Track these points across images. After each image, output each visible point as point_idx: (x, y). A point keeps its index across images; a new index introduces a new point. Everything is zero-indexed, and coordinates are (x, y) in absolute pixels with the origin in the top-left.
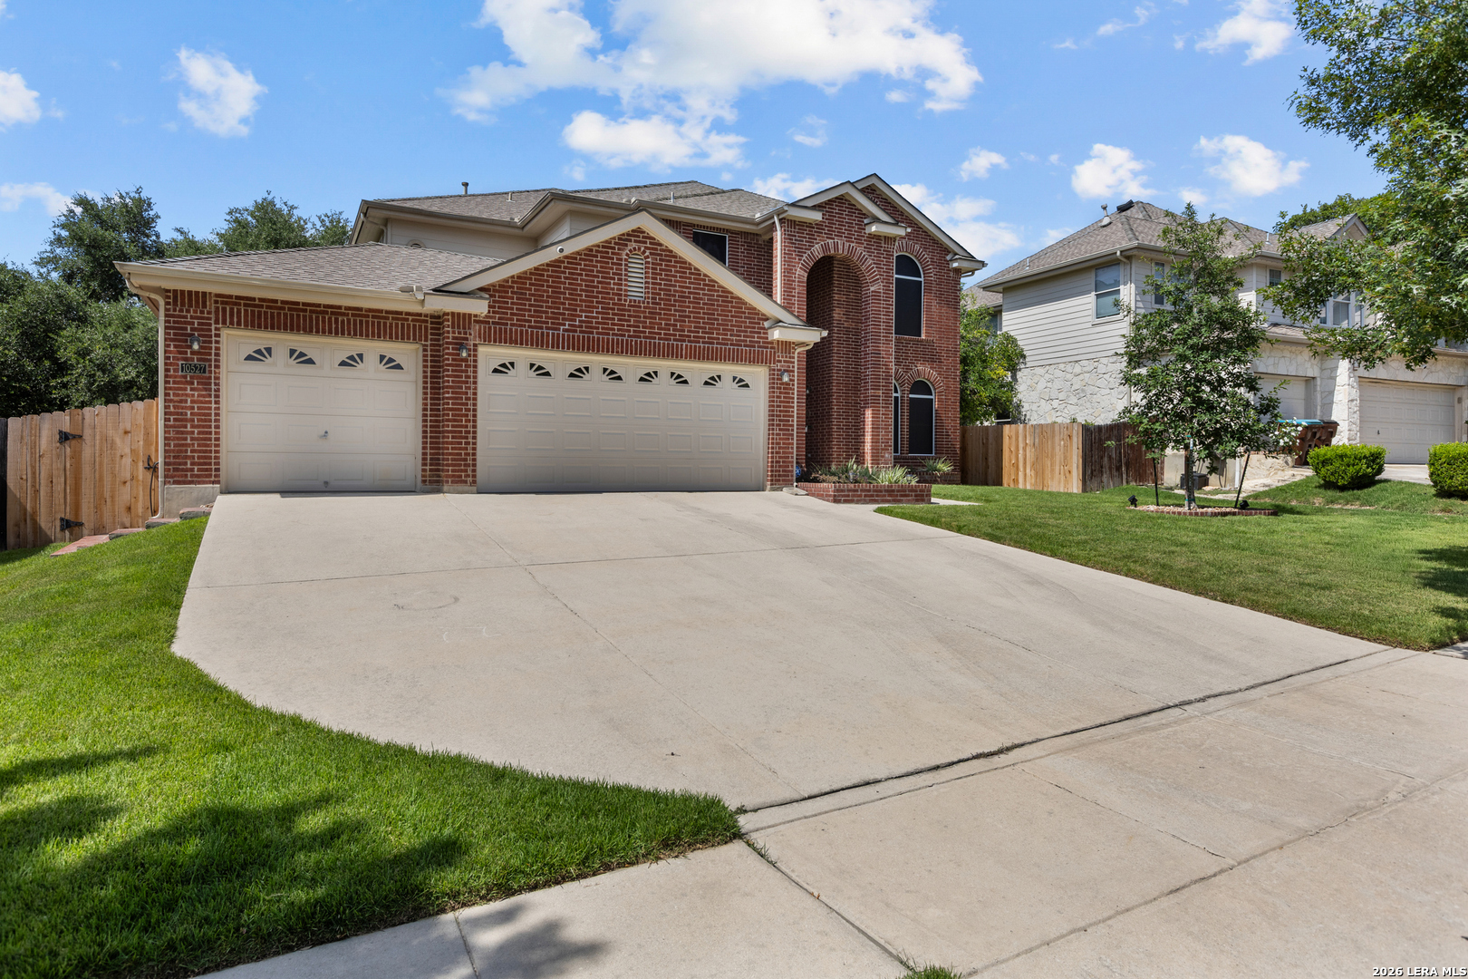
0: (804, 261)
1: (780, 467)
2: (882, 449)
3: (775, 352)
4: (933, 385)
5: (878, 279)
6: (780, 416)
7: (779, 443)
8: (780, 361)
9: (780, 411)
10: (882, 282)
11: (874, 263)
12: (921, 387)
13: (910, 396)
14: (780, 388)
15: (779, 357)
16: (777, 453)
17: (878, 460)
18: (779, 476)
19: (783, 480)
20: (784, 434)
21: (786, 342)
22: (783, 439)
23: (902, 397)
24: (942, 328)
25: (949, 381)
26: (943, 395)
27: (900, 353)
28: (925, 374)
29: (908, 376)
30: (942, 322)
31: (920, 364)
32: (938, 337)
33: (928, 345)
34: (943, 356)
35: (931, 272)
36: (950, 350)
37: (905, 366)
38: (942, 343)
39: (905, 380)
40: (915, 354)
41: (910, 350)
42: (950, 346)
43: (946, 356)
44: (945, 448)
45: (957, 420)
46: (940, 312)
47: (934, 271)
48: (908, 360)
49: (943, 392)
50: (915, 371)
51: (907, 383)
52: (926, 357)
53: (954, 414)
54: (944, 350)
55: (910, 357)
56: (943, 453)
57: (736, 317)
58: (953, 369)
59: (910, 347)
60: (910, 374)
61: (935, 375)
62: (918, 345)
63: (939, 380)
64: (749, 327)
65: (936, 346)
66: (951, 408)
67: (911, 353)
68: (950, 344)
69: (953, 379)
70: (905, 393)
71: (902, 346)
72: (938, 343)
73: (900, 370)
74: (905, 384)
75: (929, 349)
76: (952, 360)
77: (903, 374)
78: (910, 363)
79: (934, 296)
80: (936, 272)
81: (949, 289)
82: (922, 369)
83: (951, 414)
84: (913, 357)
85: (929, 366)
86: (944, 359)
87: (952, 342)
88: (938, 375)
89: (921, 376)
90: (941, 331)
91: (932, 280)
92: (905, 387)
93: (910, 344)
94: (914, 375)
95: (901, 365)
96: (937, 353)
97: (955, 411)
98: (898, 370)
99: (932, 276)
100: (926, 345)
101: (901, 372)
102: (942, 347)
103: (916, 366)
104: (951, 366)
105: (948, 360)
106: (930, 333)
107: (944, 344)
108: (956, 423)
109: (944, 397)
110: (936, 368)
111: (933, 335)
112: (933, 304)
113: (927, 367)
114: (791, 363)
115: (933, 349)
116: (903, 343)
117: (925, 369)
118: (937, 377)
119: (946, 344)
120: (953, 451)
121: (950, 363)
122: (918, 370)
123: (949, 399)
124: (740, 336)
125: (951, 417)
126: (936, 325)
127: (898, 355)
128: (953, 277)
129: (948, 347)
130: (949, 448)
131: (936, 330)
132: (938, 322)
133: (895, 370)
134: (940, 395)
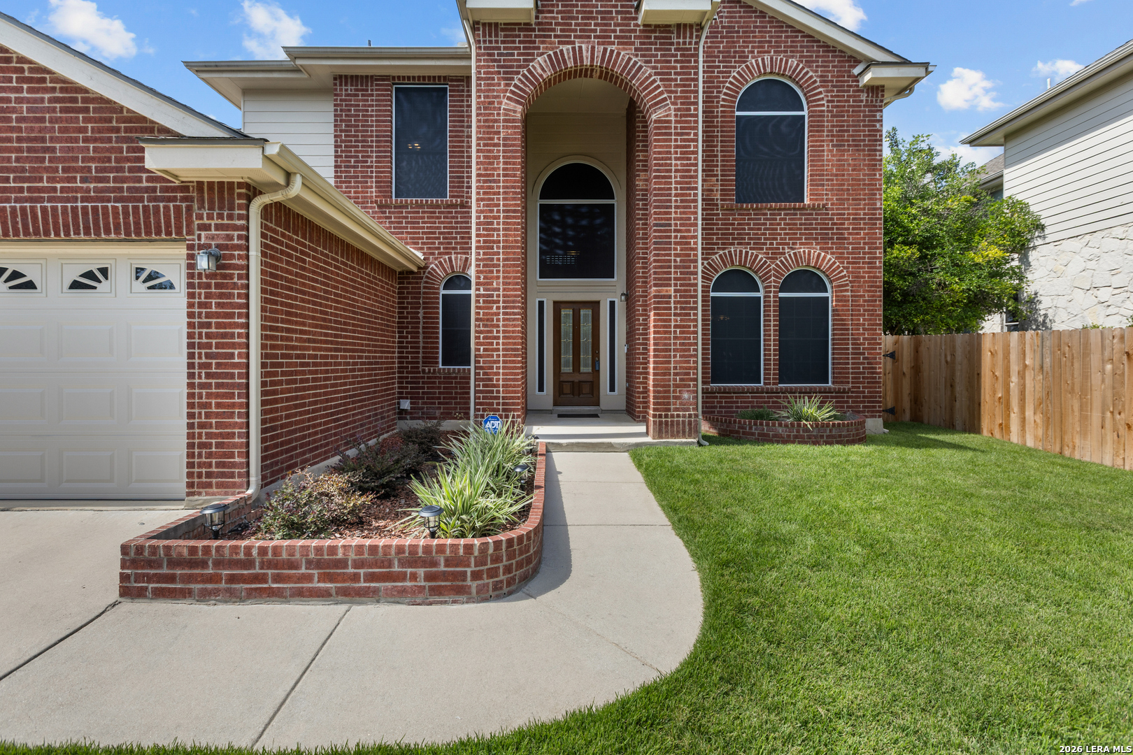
0: (515, 86)
1: (210, 455)
2: (676, 386)
3: (189, 209)
4: (827, 276)
5: (665, 99)
6: (209, 346)
7: (208, 405)
8: (206, 227)
9: (208, 336)
10: (673, 104)
11: (656, 74)
12: (807, 278)
13: (781, 295)
14: (208, 286)
15: (200, 217)
16: (202, 426)
17: (669, 404)
18: (209, 475)
19: (219, 485)
20: (218, 386)
21: (221, 184)
22: (217, 396)
23: (765, 297)
24: (844, 185)
25: (859, 268)
26: (847, 291)
27: (760, 229)
28: (809, 259)
29: (777, 265)
30: (843, 175)
31: (801, 244)
32: (837, 199)
33: (816, 214)
34: (846, 229)
35: (822, 99)
36: (861, 219)
37: (770, 249)
38: (844, 209)
39: (770, 271)
40: (790, 229)
41: (779, 224)
42: (862, 212)
43: (853, 229)
44: (852, 373)
45: (876, 329)
46: (839, 160)
47: (827, 96)
48: (776, 239)
49: (847, 285)
50: (790, 255)
51: (775, 276)
52: (812, 234)
53: (870, 320)
54: (849, 219)
55: (780, 234)
56: (848, 383)
57: (95, 140)
58: (869, 248)
59: (781, 219)
60: (781, 261)
61: (830, 259)
62: (796, 214)
63: (838, 267)
64: (128, 160)
65: (833, 214)
66: (865, 311)
67: (781, 229)
68: (860, 209)
69: (869, 263)
70: (770, 292)
71: (764, 219)
72: (837, 209)
73: (760, 256)
74: (770, 277)
75: (817, 219)
76: (865, 234)
77: (766, 262)
78: (780, 244)
79: (828, 136)
80: (832, 96)
81: (858, 121)
82: (804, 252)
83: (864, 320)
84: (785, 234)
85: (818, 247)
86: (849, 234)
87: (865, 204)
88: (836, 258)
89: (802, 263)
90: (842, 190)
91: (823, 111)
92: (770, 282)
93: (780, 214)
94: (788, 262)
95: (762, 249)
96: (835, 224)
97: (872, 315)
98: (757, 256)
99: (823, 105)
100: (812, 214)
101: (761, 259)
102: (844, 214)
103: (792, 249)
104: (865, 243)
105: (857, 234)
106: (820, 195)
107: (848, 209)
108: (874, 334)
109: (849, 293)
110: (832, 248)
111: (825, 197)
112: (825, 148)
113: (814, 248)
114: (236, 228)
115: (826, 219)
116: (766, 214)
117: (809, 252)
118: (834, 263)
119: (853, 209)
120: (868, 378)
121: (861, 238)
122: (795, 254)
123: (861, 296)
124: (106, 180)
125: (864, 325)
126: (832, 180)
127: (757, 234)
128: (867, 101)
129: (856, 214)
130: (860, 373)
131: (832, 190)
132: (837, 175)
133: (751, 256)
134: (842, 291)
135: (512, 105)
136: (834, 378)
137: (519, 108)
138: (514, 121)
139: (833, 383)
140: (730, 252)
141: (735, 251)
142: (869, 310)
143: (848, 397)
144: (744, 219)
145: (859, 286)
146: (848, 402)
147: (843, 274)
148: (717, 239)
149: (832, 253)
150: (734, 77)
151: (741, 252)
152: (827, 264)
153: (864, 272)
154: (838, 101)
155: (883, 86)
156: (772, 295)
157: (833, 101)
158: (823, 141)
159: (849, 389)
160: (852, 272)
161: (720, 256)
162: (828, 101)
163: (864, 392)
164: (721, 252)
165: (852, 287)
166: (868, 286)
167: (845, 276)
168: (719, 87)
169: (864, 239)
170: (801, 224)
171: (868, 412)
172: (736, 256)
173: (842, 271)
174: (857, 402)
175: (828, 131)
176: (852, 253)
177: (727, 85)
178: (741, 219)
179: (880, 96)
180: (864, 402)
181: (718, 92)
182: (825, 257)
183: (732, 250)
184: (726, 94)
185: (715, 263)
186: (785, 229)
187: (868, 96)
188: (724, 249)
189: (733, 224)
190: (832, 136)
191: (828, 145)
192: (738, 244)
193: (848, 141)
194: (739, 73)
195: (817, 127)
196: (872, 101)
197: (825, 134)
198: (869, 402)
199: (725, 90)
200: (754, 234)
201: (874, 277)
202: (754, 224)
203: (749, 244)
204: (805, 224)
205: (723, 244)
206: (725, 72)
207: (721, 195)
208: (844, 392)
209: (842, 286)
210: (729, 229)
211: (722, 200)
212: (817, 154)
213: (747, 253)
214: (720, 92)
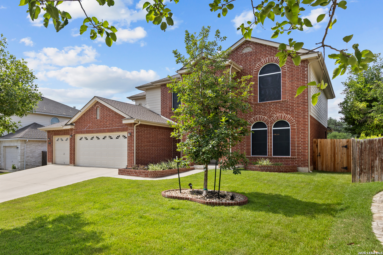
4: (289, 122)
9: (130, 145)
12: (283, 123)
13: (274, 128)
14: (130, 138)
15: (129, 128)
21: (131, 124)
24: (293, 93)
25: (299, 119)
26: (295, 126)
27: (266, 109)
28: (282, 117)
29: (271, 120)
30: (293, 90)
31: (279, 113)
32: (291, 98)
33: (284, 103)
34: (294, 107)
35: (286, 67)
36: (300, 103)
37: (269, 115)
38: (294, 101)
39: (269, 122)
40: (275, 109)
41: (272, 107)
42: (300, 101)
43: (297, 107)
44: (297, 153)
45: (306, 138)
46: (292, 86)
47: (287, 66)
48: (271, 112)
49: (295, 125)
50: (275, 117)
51: (270, 123)
52: (283, 109)
53: (303, 135)
54: (295, 104)
55: (272, 110)
56: (295, 156)
58: (303, 112)
59: (272, 106)
60: (272, 119)
61: (289, 117)
62: (277, 104)
63: (292, 119)
65: (290, 103)
66: (301, 132)
67: (272, 109)
68: (300, 100)
69: (303, 117)
71: (267, 106)
72: (291, 101)
73: (265, 117)
74: (269, 123)
75: (284, 105)
76: (301, 108)
77: (267, 119)
78: (272, 113)
79: (288, 78)
80: (289, 66)
81: (298, 72)
82: (280, 115)
83: (301, 135)
84: (274, 110)
85: (285, 113)
86: (296, 108)
87: (301, 98)
88: (291, 116)
89: (279, 119)
90: (293, 95)
91: (286, 71)
92: (269, 125)
93: (272, 104)
94: (274, 119)
95: (266, 115)
96: (291, 106)
97: (304, 134)
98: (264, 117)
99: (286, 69)
100: (283, 103)
101: (266, 118)
102: (294, 102)
103: (276, 114)
104: (301, 111)
105: (298, 108)
106: (285, 97)
107: (295, 100)
108: (305, 140)
109: (296, 127)
110: (290, 113)
111: (287, 98)
112: (287, 82)
113: (283, 114)
114: (133, 130)
115: (287, 104)
116: (267, 105)
117: (282, 115)
118: (290, 118)
119: (297, 100)
120: (303, 154)
121: (300, 109)
122: (277, 116)
123: (300, 128)
125: (301, 137)
126: (289, 92)
127: (265, 111)
128: (301, 65)
129: (298, 102)
130: (300, 153)
131: (289, 95)
132: (291, 90)
133: (263, 118)
134: (293, 127)
136: (291, 154)
139: (291, 156)
140: (256, 117)
141: (258, 117)
142: (303, 132)
143: (295, 160)
144: (261, 107)
145: (299, 125)
146: (295, 162)
147: (293, 121)
148: (252, 113)
149: (289, 115)
150: (257, 66)
151: (259, 117)
152: (288, 118)
153: (301, 120)
154: (291, 67)
155: (307, 60)
156: (269, 129)
157: (289, 67)
158: (286, 80)
159: (295, 158)
160: (297, 120)
161: (253, 118)
162: (288, 68)
163: (301, 159)
164: (254, 117)
165: (297, 125)
166: (303, 125)
167: (294, 122)
168: (253, 70)
169: (301, 109)
170: (279, 107)
171: (303, 165)
172: (258, 118)
173: (293, 120)
174: (299, 162)
175: (288, 77)
176: (297, 114)
177: (255, 68)
178: (260, 107)
179: (306, 63)
180: (301, 162)
181: (252, 71)
182: (287, 116)
183: (257, 116)
184: (255, 71)
185: (252, 120)
186: (274, 109)
187: (301, 64)
188: (254, 116)
189: (257, 109)
190: (289, 78)
191: (288, 81)
192: (259, 114)
193: (295, 79)
194: (259, 64)
195: (284, 76)
196: (303, 65)
197: (287, 78)
198: (303, 162)
199: (254, 70)
200: (264, 111)
201: (305, 121)
202: (264, 108)
203: (262, 114)
204: (280, 107)
205: (254, 115)
206: (255, 65)
207: (253, 101)
208: (293, 158)
209: (293, 125)
210: (256, 110)
211: (254, 102)
212: (284, 84)
213: (261, 117)
214: (253, 71)
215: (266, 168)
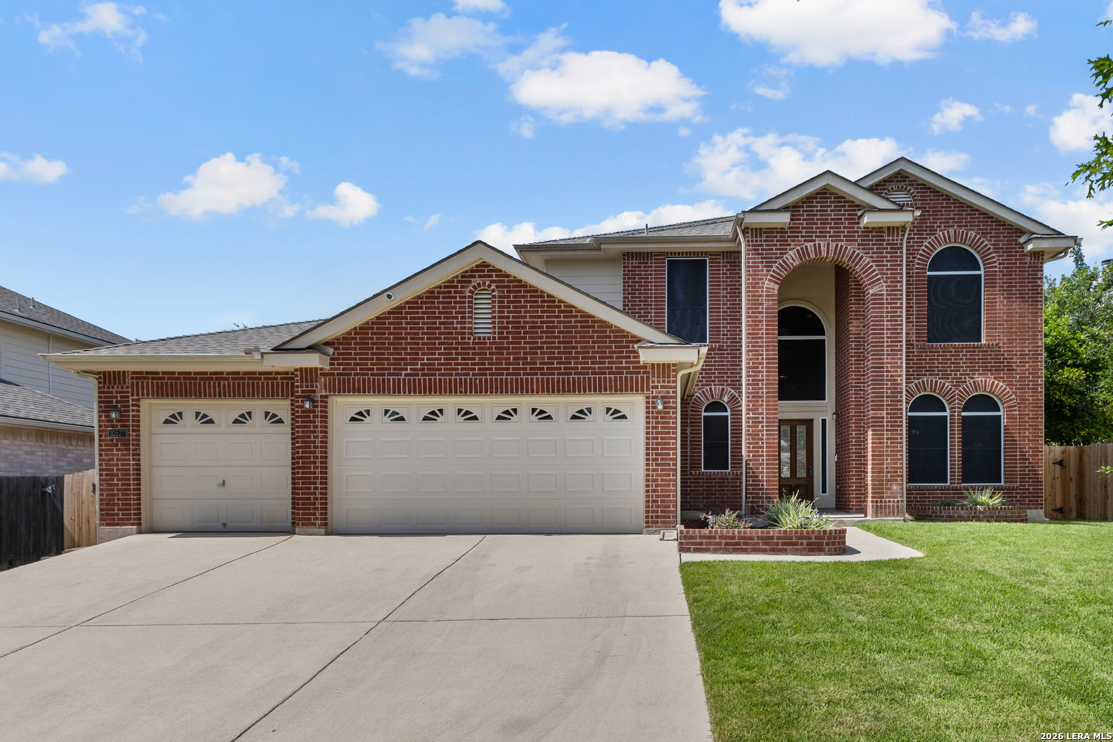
0: (774, 271)
1: (657, 506)
2: (888, 480)
3: (648, 378)
4: (1000, 399)
5: (879, 279)
6: (657, 449)
7: (657, 480)
8: (656, 387)
9: (657, 444)
10: (885, 282)
11: (873, 261)
12: (986, 402)
13: (964, 414)
14: (657, 418)
15: (653, 382)
16: (653, 491)
17: (883, 493)
18: (657, 517)
19: (662, 522)
20: (662, 470)
21: (664, 364)
22: (661, 475)
23: (951, 416)
24: (1012, 328)
25: (1025, 392)
26: (1015, 410)
27: (947, 363)
28: (985, 386)
29: (960, 391)
30: (1012, 321)
31: (979, 374)
32: (1007, 340)
33: (991, 351)
34: (1014, 362)
35: (995, 262)
36: (1026, 355)
37: (955, 378)
38: (1013, 347)
39: (955, 395)
40: (970, 363)
41: (962, 359)
42: (1027, 349)
43: (1020, 362)
44: (1020, 475)
45: (1038, 440)
46: (1008, 309)
47: (999, 260)
48: (959, 371)
49: (1015, 406)
50: (970, 383)
51: (958, 399)
52: (987, 367)
53: (1034, 433)
54: (1016, 355)
55: (962, 367)
56: (1017, 482)
57: (599, 342)
58: (1033, 377)
59: (963, 355)
60: (963, 388)
61: (1002, 386)
62: (975, 352)
63: (1009, 392)
64: (615, 352)
65: (1004, 351)
66: (1029, 426)
67: (963, 363)
68: (1026, 347)
69: (1033, 389)
70: (955, 412)
71: (950, 356)
72: (1007, 347)
73: (947, 384)
74: (955, 400)
75: (991, 355)
76: (1029, 366)
77: (951, 389)
78: (963, 375)
79: (999, 290)
80: (1003, 260)
81: (1023, 279)
82: (981, 380)
83: (1029, 433)
84: (966, 367)
85: (993, 377)
86: (1017, 366)
87: (1029, 343)
88: (1007, 385)
89: (980, 389)
90: (1011, 332)
91: (996, 271)
92: (955, 404)
93: (962, 352)
94: (969, 389)
95: (948, 378)
96: (1006, 359)
97: (1035, 429)
98: (944, 384)
99: (996, 267)
100: (987, 351)
101: (948, 386)
102: (1013, 351)
103: (972, 378)
104: (1029, 373)
105: (1023, 366)
106: (993, 336)
107: (1016, 347)
108: (1036, 444)
109: (1017, 413)
110: (1004, 377)
111: (997, 338)
112: (998, 300)
113: (989, 378)
114: (671, 387)
115: (999, 355)
116: (951, 352)
117: (986, 381)
118: (1005, 389)
119: (1019, 347)
120: (1032, 478)
121: (1026, 370)
122: (974, 382)
123: (1026, 415)
124: (604, 363)
125: (1029, 437)
126: (1003, 325)
127: (944, 367)
128: (1030, 263)
129: (1022, 351)
130: (1026, 474)
131: (1003, 332)
132: (1007, 321)
133: (940, 384)
134: (1011, 411)
135: (772, 285)
136: (1005, 478)
137: (777, 287)
138: (773, 296)
139: (1005, 482)
140: (923, 381)
141: (927, 380)
142: (1033, 426)
143: (1016, 493)
144: (934, 356)
145: (1025, 407)
146: (1016, 497)
147: (1012, 397)
148: (913, 371)
149: (1004, 381)
150: (926, 246)
151: (932, 381)
152: (999, 390)
153: (1029, 396)
154: (1007, 264)
155: (1043, 252)
156: (956, 414)
157: (1003, 264)
158: (996, 294)
159: (1017, 487)
160: (1020, 396)
161: (916, 384)
162: (1000, 264)
163: (1029, 489)
164: (916, 381)
165: (1019, 407)
166: (1032, 407)
167: (1013, 399)
168: (914, 254)
169: (1029, 370)
170: (979, 359)
171: (1032, 504)
172: (928, 384)
173: (1011, 395)
174: (1024, 497)
175: (1000, 287)
176: (1019, 381)
177: (921, 252)
178: (932, 356)
179: (1040, 259)
180: (1029, 497)
181: (913, 258)
182: (998, 384)
183: (925, 380)
184: (919, 259)
185: (911, 390)
186: (966, 363)
187: (1031, 260)
188: (918, 379)
189: (926, 360)
190: (1003, 290)
191: (1000, 298)
192: (930, 375)
193: (1016, 294)
194: (929, 243)
195: (991, 284)
196: (1034, 263)
197: (998, 289)
198: (1033, 497)
199: (919, 256)
200: (942, 367)
201: (1037, 400)
202: (942, 359)
203: (938, 375)
204: (982, 359)
205: (917, 375)
206: (919, 242)
207: (916, 337)
208: (1013, 489)
209: (1012, 407)
210: (922, 363)
211: (917, 341)
212: (992, 304)
213: (936, 382)
214: (915, 258)
215: (997, 513)
